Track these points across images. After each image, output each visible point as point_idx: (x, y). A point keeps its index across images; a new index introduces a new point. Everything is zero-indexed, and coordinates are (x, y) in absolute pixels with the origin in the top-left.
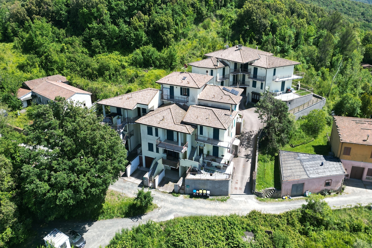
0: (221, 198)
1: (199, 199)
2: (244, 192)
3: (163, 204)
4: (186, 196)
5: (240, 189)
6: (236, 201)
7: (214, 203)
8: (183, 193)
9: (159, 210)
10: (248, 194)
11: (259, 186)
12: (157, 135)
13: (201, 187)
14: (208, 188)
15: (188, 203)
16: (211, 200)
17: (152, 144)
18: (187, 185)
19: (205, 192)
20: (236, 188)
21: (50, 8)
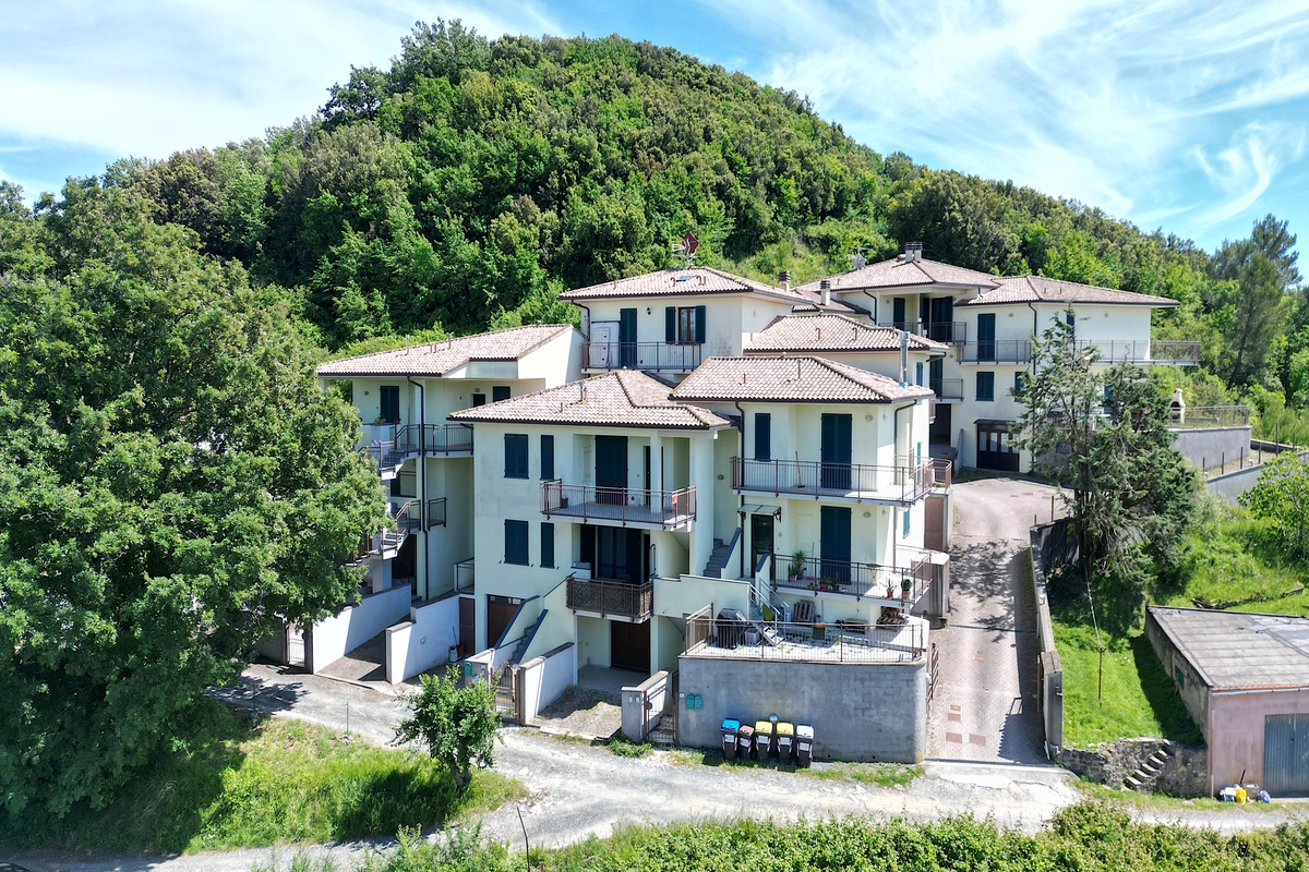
0: (879, 772)
1: (756, 770)
2: (1001, 755)
3: (555, 781)
4: (684, 754)
5: (978, 740)
6: (961, 786)
7: (837, 790)
8: (668, 745)
9: (533, 805)
10: (1025, 763)
11: (1080, 728)
12: (548, 471)
13: (767, 706)
14: (805, 712)
15: (695, 781)
16: (822, 776)
17: (524, 525)
18: (693, 696)
19: (785, 728)
20: (954, 738)
21: (208, 205)
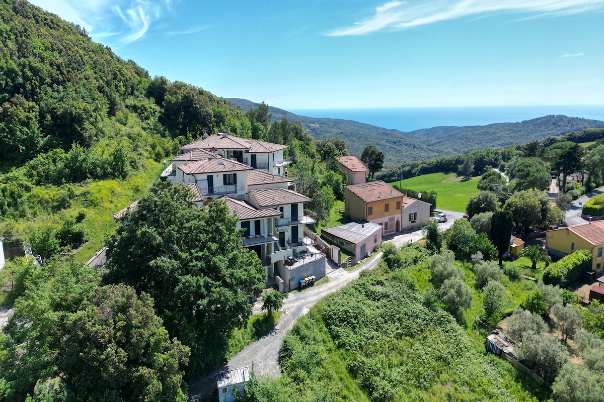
0: (323, 280)
2: (333, 269)
4: (294, 292)
6: (333, 277)
7: (323, 286)
8: (288, 291)
9: (285, 313)
10: (337, 269)
14: (312, 272)
15: (303, 295)
16: (318, 285)
18: (293, 278)
19: (310, 278)
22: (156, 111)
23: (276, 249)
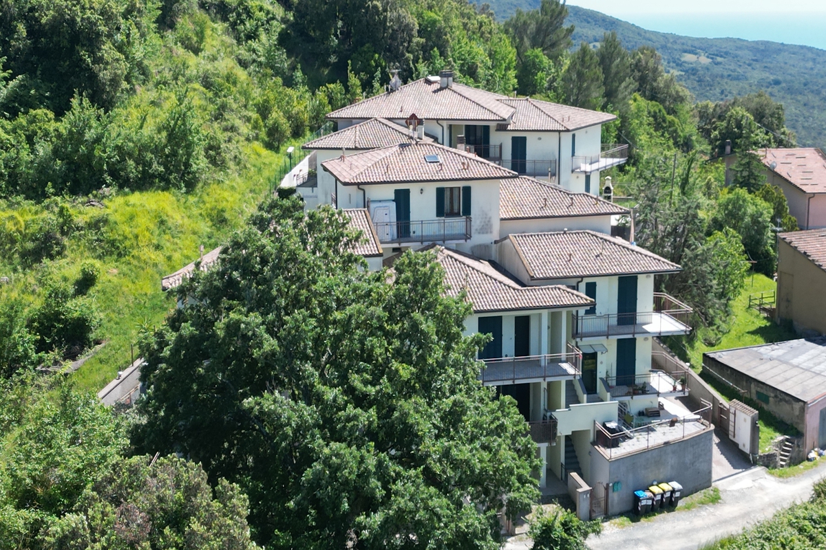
0: (704, 496)
1: (659, 516)
2: (734, 467)
4: (617, 521)
5: (718, 463)
6: (738, 491)
10: (746, 469)
13: (651, 477)
14: (668, 474)
15: (645, 533)
16: (688, 508)
18: (617, 483)
22: (273, 18)
23: (573, 399)
